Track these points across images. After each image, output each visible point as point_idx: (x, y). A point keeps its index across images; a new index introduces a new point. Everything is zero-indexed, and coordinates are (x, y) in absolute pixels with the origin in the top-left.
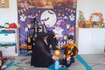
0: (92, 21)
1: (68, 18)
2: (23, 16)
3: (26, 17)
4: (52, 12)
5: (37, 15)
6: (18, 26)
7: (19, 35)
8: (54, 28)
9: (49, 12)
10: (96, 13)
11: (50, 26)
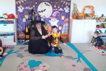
0: (84, 13)
1: (63, 10)
2: (20, 7)
3: (24, 8)
4: (49, 4)
5: (34, 6)
6: (16, 16)
7: (17, 25)
8: (50, 19)
9: (45, 3)
10: (88, 6)
11: (47, 17)
